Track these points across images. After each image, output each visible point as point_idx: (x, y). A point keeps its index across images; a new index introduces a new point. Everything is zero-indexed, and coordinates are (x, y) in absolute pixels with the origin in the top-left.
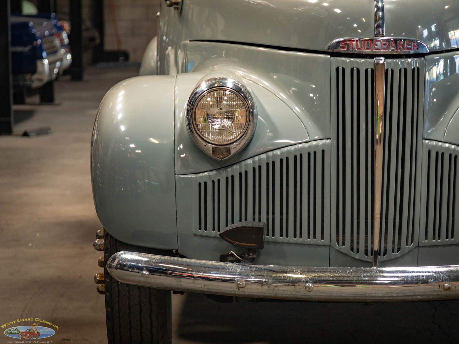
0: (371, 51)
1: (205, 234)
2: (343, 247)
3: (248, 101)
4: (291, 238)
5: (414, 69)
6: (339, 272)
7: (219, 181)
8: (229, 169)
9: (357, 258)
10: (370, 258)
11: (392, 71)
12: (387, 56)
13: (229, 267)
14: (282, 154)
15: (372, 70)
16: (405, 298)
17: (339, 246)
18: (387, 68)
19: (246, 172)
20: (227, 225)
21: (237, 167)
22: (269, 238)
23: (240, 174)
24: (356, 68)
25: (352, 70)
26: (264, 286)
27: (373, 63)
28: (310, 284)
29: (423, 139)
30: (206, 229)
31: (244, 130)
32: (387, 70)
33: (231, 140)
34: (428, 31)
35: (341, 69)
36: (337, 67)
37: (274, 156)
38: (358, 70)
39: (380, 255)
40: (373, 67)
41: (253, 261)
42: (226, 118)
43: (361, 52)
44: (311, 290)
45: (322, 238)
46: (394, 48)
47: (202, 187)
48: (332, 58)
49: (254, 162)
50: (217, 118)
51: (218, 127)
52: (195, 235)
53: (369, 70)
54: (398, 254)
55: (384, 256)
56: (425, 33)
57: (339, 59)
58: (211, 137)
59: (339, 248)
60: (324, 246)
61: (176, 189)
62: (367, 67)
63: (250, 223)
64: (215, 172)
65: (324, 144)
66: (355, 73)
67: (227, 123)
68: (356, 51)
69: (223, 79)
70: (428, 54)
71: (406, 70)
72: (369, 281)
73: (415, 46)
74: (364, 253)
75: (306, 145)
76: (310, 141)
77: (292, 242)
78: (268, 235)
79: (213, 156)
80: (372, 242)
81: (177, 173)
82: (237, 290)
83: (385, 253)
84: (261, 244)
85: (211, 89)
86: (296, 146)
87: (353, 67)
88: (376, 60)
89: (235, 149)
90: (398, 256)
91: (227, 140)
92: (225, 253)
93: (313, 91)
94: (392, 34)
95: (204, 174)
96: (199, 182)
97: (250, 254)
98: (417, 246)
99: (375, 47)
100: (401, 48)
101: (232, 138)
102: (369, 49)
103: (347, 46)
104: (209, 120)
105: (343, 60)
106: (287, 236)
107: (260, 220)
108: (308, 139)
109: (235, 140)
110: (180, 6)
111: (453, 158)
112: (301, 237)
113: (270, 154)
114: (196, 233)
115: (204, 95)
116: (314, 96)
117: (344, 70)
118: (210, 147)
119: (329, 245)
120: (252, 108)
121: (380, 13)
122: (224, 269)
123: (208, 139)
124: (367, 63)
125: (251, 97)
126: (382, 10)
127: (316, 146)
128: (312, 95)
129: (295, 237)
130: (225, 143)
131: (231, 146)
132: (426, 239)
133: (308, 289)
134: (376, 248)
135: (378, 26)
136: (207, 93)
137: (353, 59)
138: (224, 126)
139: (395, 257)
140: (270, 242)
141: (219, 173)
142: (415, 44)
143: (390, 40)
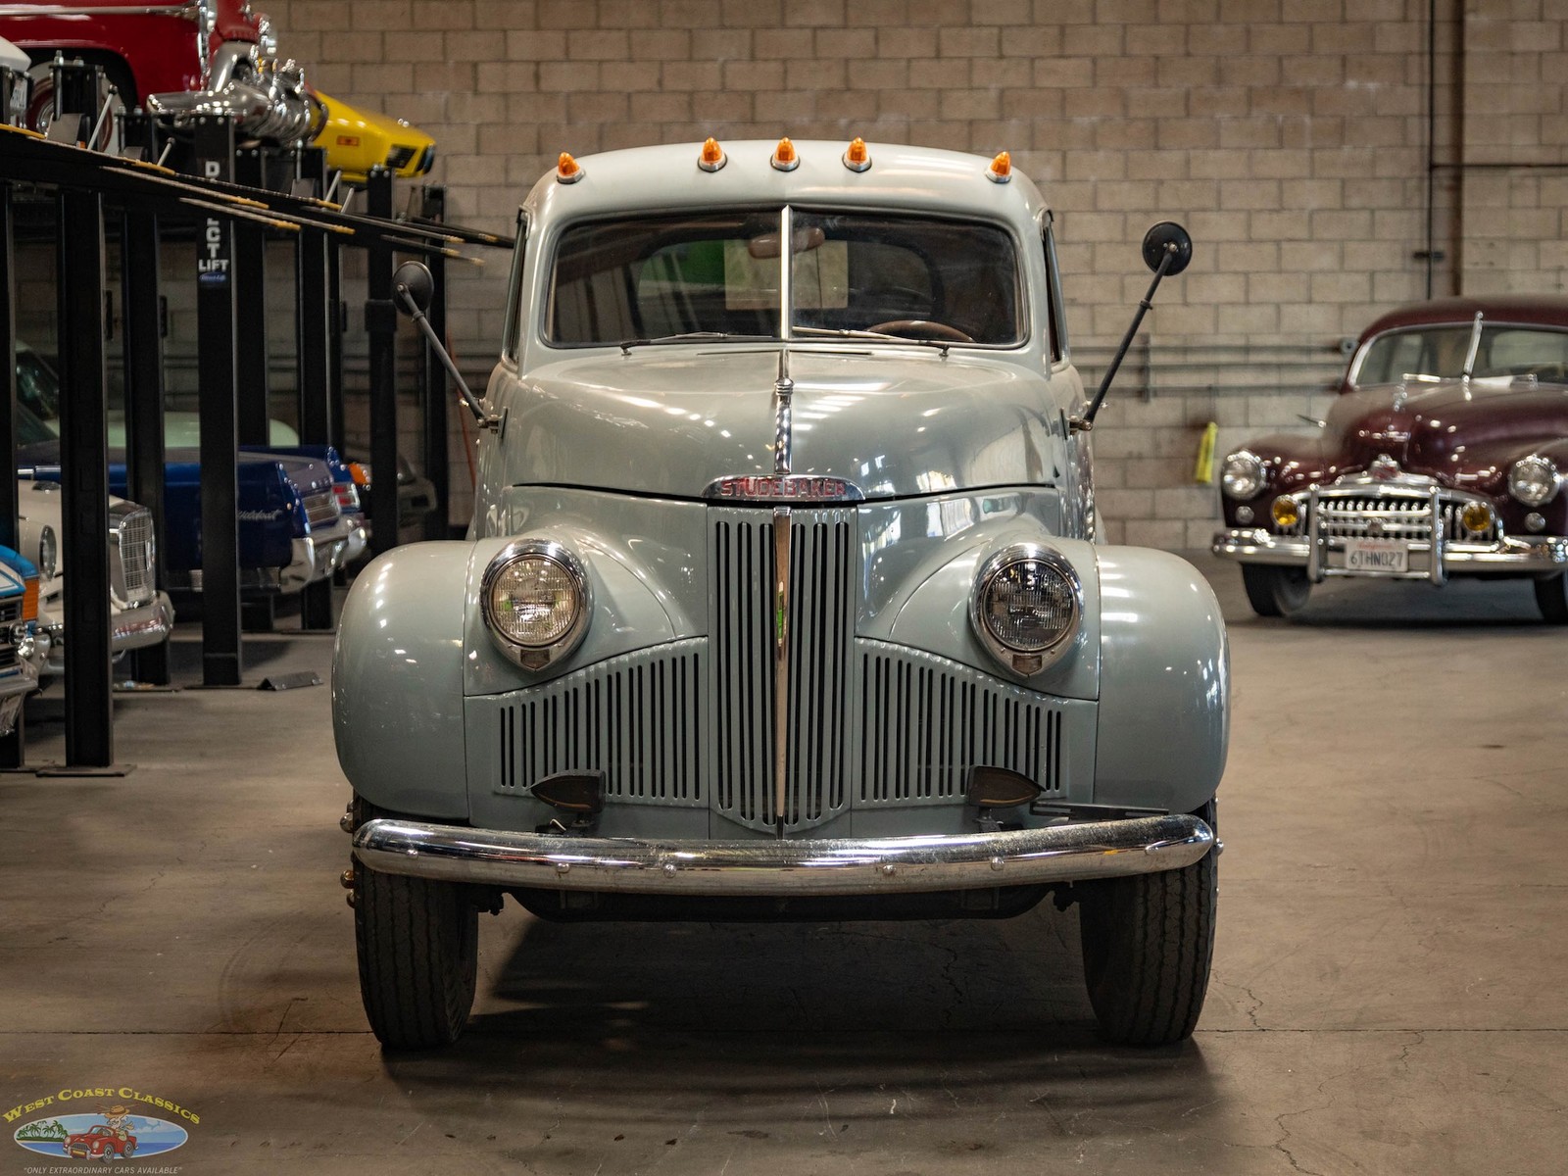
0: (768, 497)
1: (511, 792)
2: (729, 810)
3: (578, 578)
4: (647, 798)
5: (838, 525)
7: (533, 705)
8: (549, 686)
9: (751, 827)
10: (772, 828)
11: (803, 527)
12: (795, 505)
14: (632, 660)
16: (825, 889)
17: (722, 808)
18: (794, 524)
19: (576, 691)
20: (546, 775)
21: (559, 682)
22: (612, 796)
23: (567, 694)
24: (746, 524)
25: (740, 526)
27: (772, 516)
28: (672, 867)
29: (854, 637)
30: (512, 784)
31: (572, 623)
32: (794, 527)
33: (550, 638)
34: (869, 466)
35: (722, 526)
36: (716, 523)
37: (618, 663)
38: (749, 527)
39: (787, 823)
40: (772, 522)
42: (542, 603)
43: (754, 498)
44: (671, 876)
45: (697, 796)
46: (805, 493)
47: (506, 715)
48: (709, 508)
49: (588, 674)
50: (527, 604)
51: (528, 618)
52: (496, 794)
53: (765, 527)
54: (817, 821)
55: (794, 824)
56: (865, 470)
57: (721, 509)
58: (518, 634)
59: (723, 812)
60: (700, 808)
62: (763, 522)
63: (582, 771)
64: (526, 691)
65: (698, 645)
66: (742, 529)
67: (544, 611)
69: (542, 542)
70: (862, 502)
71: (825, 527)
72: (764, 862)
73: (840, 489)
74: (762, 820)
75: (670, 646)
76: (676, 641)
77: (650, 803)
78: (610, 792)
79: (522, 665)
80: (775, 805)
81: (466, 694)
82: (557, 878)
83: (795, 820)
84: (598, 805)
85: (522, 555)
86: (654, 648)
87: (742, 523)
88: (776, 511)
89: (556, 652)
90: (818, 824)
92: (544, 820)
93: (687, 563)
94: (809, 470)
95: (509, 694)
96: (500, 707)
97: (580, 821)
98: (849, 809)
99: (775, 491)
100: (817, 492)
101: (551, 636)
102: (766, 494)
103: (732, 489)
104: (515, 605)
105: (726, 511)
106: (641, 793)
107: (598, 766)
108: (674, 638)
109: (556, 638)
110: (500, 428)
111: (905, 667)
112: (663, 795)
113: (613, 661)
114: (498, 791)
115: (508, 567)
116: (689, 570)
117: (727, 526)
118: (517, 649)
119: (705, 808)
120: (585, 589)
121: (785, 438)
122: (536, 845)
123: (514, 636)
124: (764, 516)
125: (585, 573)
126: (789, 433)
127: (686, 647)
128: (686, 569)
129: (654, 794)
130: (541, 643)
131: (550, 648)
132: (863, 797)
133: (667, 874)
134: (781, 813)
135: (781, 458)
136: (514, 563)
137: (742, 510)
138: (539, 616)
139: (813, 825)
140: (615, 804)
141: (534, 693)
142: (841, 485)
143: (802, 479)
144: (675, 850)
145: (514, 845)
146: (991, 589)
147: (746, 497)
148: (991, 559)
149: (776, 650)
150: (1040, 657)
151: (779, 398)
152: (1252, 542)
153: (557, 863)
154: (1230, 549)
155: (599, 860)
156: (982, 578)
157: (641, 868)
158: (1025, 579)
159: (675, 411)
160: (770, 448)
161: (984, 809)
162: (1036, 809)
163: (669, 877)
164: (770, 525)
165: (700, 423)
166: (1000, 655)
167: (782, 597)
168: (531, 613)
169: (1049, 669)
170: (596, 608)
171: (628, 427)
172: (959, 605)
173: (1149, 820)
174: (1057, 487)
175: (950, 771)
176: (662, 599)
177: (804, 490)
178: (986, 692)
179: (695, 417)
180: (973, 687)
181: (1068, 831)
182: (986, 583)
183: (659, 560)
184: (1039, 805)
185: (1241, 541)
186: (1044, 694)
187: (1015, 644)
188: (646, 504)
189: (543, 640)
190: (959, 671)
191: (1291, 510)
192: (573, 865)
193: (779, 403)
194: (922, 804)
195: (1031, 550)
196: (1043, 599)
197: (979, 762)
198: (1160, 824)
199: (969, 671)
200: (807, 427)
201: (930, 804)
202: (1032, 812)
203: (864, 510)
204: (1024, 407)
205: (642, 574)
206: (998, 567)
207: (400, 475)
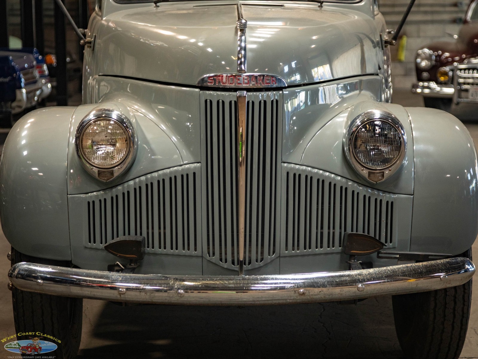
0: (234, 85)
1: (94, 247)
2: (213, 257)
3: (129, 130)
4: (168, 250)
5: (272, 101)
6: (207, 280)
7: (105, 200)
8: (114, 190)
9: (225, 267)
10: (236, 267)
11: (253, 103)
12: (248, 90)
13: (112, 276)
14: (159, 176)
15: (235, 102)
16: (266, 302)
17: (209, 256)
18: (248, 100)
19: (128, 192)
20: (113, 238)
21: (120, 188)
22: (149, 250)
23: (124, 194)
24: (221, 101)
25: (218, 102)
26: (141, 293)
27: (236, 96)
28: (182, 291)
29: (282, 162)
30: (95, 242)
31: (126, 155)
32: (248, 102)
33: (114, 164)
34: (288, 67)
35: (208, 101)
36: (205, 99)
37: (152, 177)
38: (223, 102)
39: (245, 264)
40: (236, 99)
41: (133, 271)
42: (109, 145)
43: (226, 86)
44: (182, 296)
45: (196, 250)
46: (254, 83)
47: (90, 205)
48: (201, 92)
49: (135, 183)
50: (101, 145)
51: (102, 153)
52: (86, 248)
53: (232, 102)
54: (261, 264)
55: (249, 265)
56: (286, 69)
57: (207, 92)
58: (96, 162)
59: (210, 259)
60: (197, 257)
61: (69, 208)
62: (231, 100)
63: (132, 237)
64: (102, 192)
65: (195, 168)
66: (221, 104)
67: (110, 149)
68: (221, 85)
69: (109, 110)
70: (285, 88)
71: (265, 102)
72: (233, 287)
73: (273, 81)
74: (231, 263)
75: (180, 168)
76: (183, 165)
77: (170, 254)
78: (148, 247)
79: (99, 178)
80: (238, 253)
81: (69, 193)
82: (119, 296)
83: (250, 263)
84: (141, 256)
85: (99, 118)
86: (171, 169)
87: (219, 100)
88: (238, 93)
89: (117, 172)
90: (262, 265)
91: (110, 164)
92: (112, 263)
93: (189, 120)
94: (256, 70)
95: (92, 194)
96: (88, 201)
97: (132, 264)
98: (278, 257)
99: (237, 82)
100: (260, 83)
101: (114, 162)
102: (232, 84)
103: (213, 81)
104: (94, 146)
105: (211, 94)
106: (165, 248)
107: (141, 234)
108: (182, 163)
109: (117, 164)
110: (92, 45)
111: (309, 179)
112: (177, 249)
113: (149, 176)
114: (87, 246)
115: (91, 124)
116: (190, 124)
117: (211, 102)
118: (96, 170)
119: (201, 256)
120: (133, 136)
121: (243, 52)
122: (107, 278)
123: (94, 163)
124: (231, 96)
125: (132, 127)
126: (245, 49)
127: (189, 169)
128: (188, 124)
129: (172, 249)
130: (109, 167)
131: (114, 169)
132: (287, 250)
133: (179, 295)
134: (241, 258)
135: (241, 63)
136: (94, 122)
137: (219, 93)
138: (107, 151)
139: (259, 266)
140: (150, 253)
141: (106, 194)
142: (274, 79)
143: (253, 75)
144: (184, 281)
145: (95, 277)
146: (356, 136)
147: (222, 85)
148: (356, 119)
149: (238, 163)
150: (383, 173)
151: (239, 30)
152: (428, 87)
153: (119, 288)
154: (419, 90)
155: (142, 286)
156: (352, 129)
157: (166, 291)
158: (374, 130)
159: (182, 37)
160: (234, 58)
161: (352, 256)
162: (380, 255)
163: (181, 297)
164: (235, 101)
165: (195, 44)
166: (361, 172)
167: (242, 136)
168: (104, 149)
169: (388, 179)
170: (139, 147)
171: (157, 45)
172: (338, 144)
173: (442, 261)
174: (380, 75)
175: (334, 233)
176: (174, 140)
177: (254, 82)
178: (353, 192)
179: (193, 41)
180: (346, 189)
181: (399, 268)
182: (354, 132)
183: (174, 118)
184: (382, 253)
185: (423, 87)
186: (384, 192)
187: (370, 165)
188: (166, 89)
189: (110, 165)
190: (338, 180)
191: (445, 74)
192: (128, 289)
193: (239, 33)
194: (318, 252)
195: (377, 114)
196: (385, 141)
197: (349, 231)
198: (448, 262)
199: (344, 180)
200: (254, 46)
201: (322, 252)
202: (379, 257)
203: (286, 92)
204: (360, 33)
205: (163, 127)
206: (360, 124)
207: (68, 59)
